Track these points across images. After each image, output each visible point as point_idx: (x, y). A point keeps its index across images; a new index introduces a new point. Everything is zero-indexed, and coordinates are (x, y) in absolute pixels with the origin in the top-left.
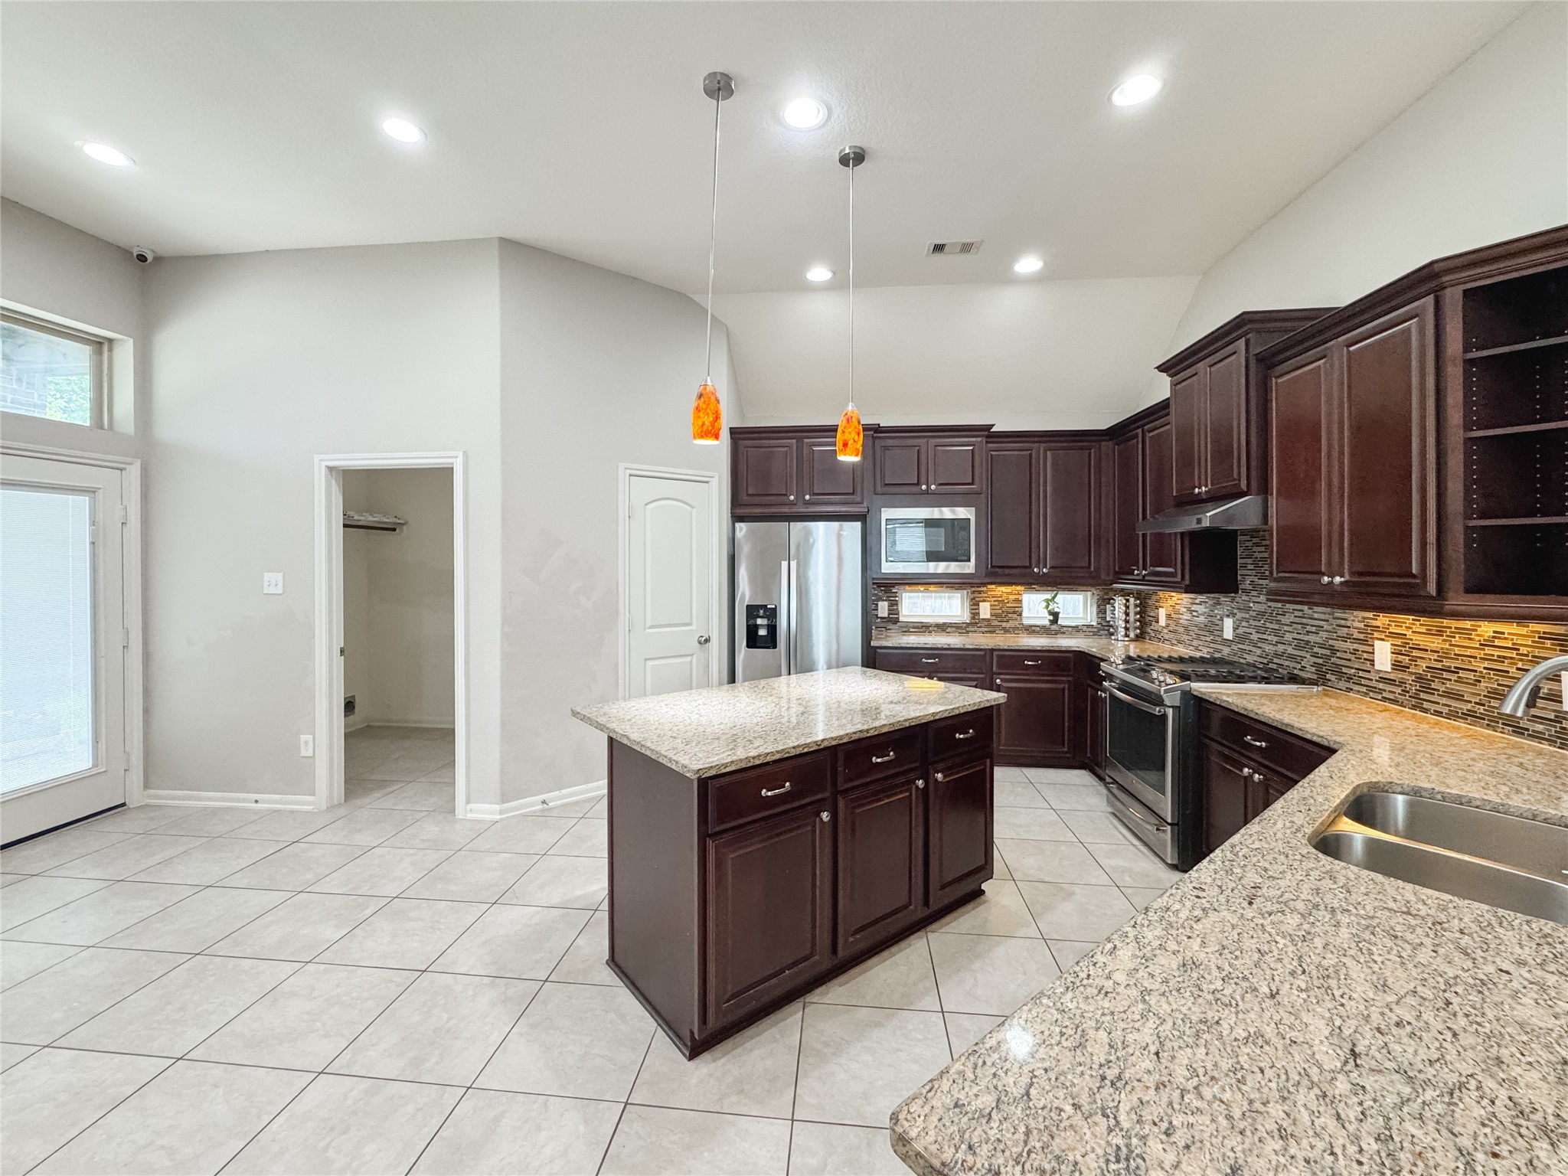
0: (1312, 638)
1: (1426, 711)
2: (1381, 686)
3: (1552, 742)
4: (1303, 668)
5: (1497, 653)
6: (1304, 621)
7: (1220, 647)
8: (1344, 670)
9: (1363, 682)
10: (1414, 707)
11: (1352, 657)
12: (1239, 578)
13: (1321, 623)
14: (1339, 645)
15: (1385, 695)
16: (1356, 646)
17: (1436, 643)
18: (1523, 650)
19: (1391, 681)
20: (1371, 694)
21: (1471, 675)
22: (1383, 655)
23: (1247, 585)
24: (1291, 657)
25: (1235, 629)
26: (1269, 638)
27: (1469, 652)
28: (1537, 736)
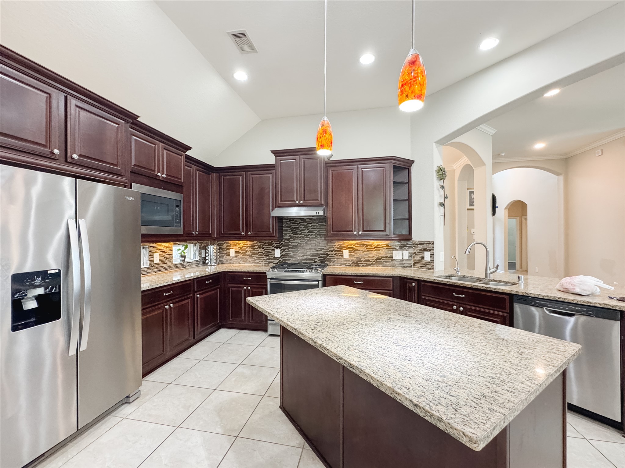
0: (319, 252)
1: (359, 266)
2: (345, 262)
3: (390, 267)
4: (315, 262)
5: (378, 249)
6: (316, 247)
7: (273, 260)
8: (332, 260)
9: (339, 262)
10: (356, 266)
11: (335, 256)
12: (283, 235)
13: (323, 247)
14: (329, 253)
15: (346, 264)
16: (336, 252)
17: (362, 249)
18: (384, 247)
19: (349, 260)
20: (342, 265)
21: (372, 255)
22: (346, 254)
23: (287, 237)
24: (310, 259)
25: (281, 253)
26: (300, 254)
27: (371, 250)
28: (387, 266)
